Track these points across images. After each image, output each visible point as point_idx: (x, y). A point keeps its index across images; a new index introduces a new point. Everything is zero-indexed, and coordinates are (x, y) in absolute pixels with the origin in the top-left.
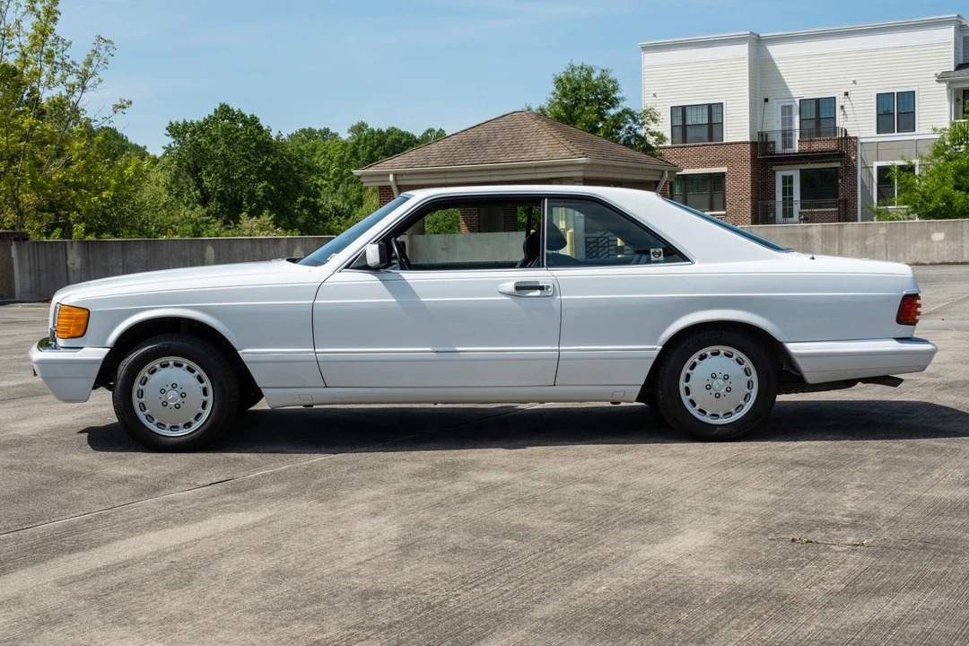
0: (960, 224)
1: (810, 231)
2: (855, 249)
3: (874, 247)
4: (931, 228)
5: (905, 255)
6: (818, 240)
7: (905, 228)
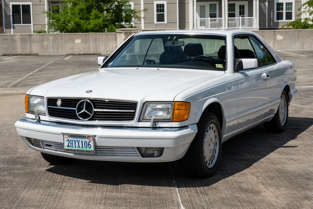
0: (88, 35)
1: (14, 37)
2: (38, 47)
3: (47, 46)
4: (75, 37)
5: (62, 50)
6: (19, 42)
7: (62, 37)
